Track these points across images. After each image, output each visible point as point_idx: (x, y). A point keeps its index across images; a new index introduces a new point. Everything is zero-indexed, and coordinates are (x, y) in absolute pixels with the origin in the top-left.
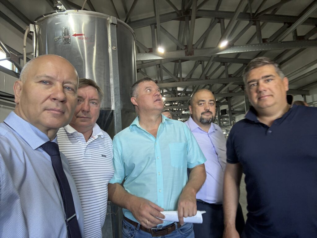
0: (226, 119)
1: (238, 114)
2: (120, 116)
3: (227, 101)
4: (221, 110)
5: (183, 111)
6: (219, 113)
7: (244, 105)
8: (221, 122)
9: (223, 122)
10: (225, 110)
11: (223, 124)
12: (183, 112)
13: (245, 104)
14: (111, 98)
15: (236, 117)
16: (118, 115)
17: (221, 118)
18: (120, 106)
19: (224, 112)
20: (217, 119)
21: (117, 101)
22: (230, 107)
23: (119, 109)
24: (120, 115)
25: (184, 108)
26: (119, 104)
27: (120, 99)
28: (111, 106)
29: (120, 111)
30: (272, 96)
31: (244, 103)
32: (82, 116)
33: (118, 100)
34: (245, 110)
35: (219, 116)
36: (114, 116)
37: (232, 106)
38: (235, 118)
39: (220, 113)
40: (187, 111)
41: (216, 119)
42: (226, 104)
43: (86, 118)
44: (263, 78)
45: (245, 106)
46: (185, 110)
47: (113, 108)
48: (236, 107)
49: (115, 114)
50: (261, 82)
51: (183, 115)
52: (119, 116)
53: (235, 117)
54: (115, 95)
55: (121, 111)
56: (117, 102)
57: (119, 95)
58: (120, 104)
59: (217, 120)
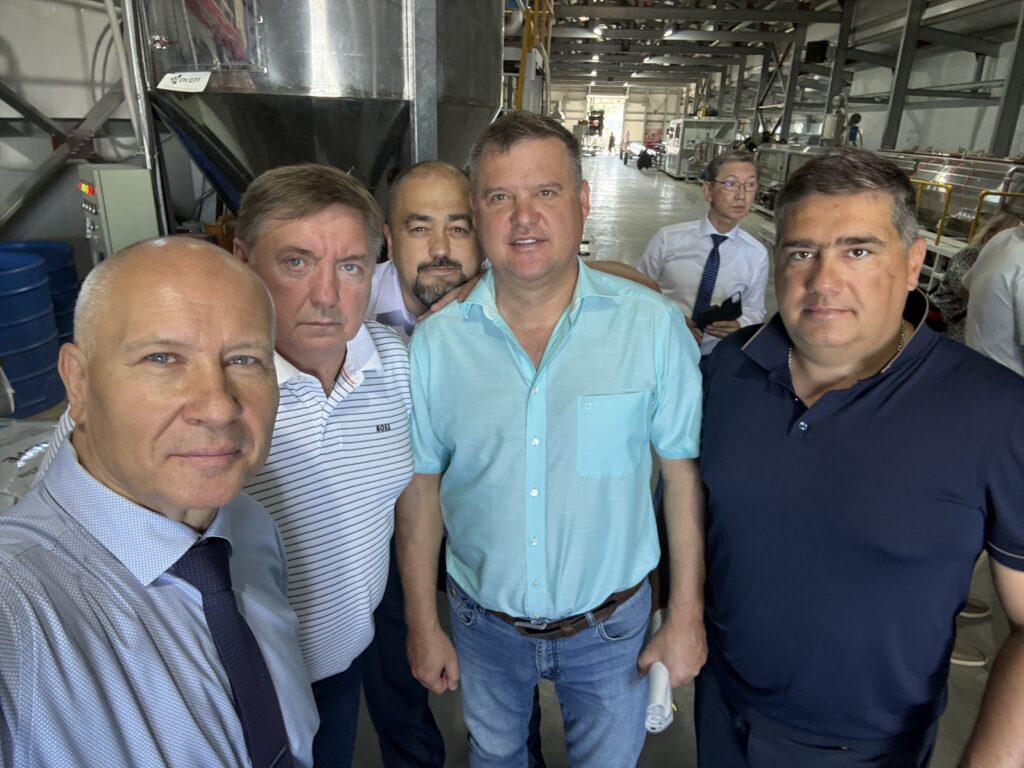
0: (816, 77)
1: (865, 64)
2: (434, 127)
3: (839, 9)
4: (810, 44)
5: (668, 28)
6: (798, 51)
7: (900, 34)
8: (798, 88)
9: (803, 87)
10: (824, 44)
11: (803, 92)
12: (668, 35)
13: (904, 31)
14: (402, 51)
15: (856, 74)
16: (425, 124)
17: (801, 73)
18: (435, 87)
19: (818, 50)
20: (786, 72)
21: (424, 68)
22: (845, 33)
23: (430, 100)
24: (432, 124)
25: (673, 21)
26: (431, 82)
27: (435, 57)
28: (401, 84)
29: (434, 109)
30: (854, 312)
31: (902, 28)
32: (313, 320)
33: (427, 63)
34: (898, 51)
35: (796, 62)
36: (412, 125)
37: (855, 30)
38: (852, 80)
39: (804, 53)
40: (683, 29)
41: (781, 73)
42: (834, 22)
43: (325, 327)
44: (839, 241)
45: (900, 41)
46: (677, 28)
47: (409, 92)
48: (868, 38)
49: (415, 118)
50: (831, 255)
51: (665, 43)
52: (429, 126)
53: (852, 74)
54: (419, 40)
55: (439, 104)
56: (426, 71)
57: (433, 42)
58: (434, 81)
59: (784, 78)
